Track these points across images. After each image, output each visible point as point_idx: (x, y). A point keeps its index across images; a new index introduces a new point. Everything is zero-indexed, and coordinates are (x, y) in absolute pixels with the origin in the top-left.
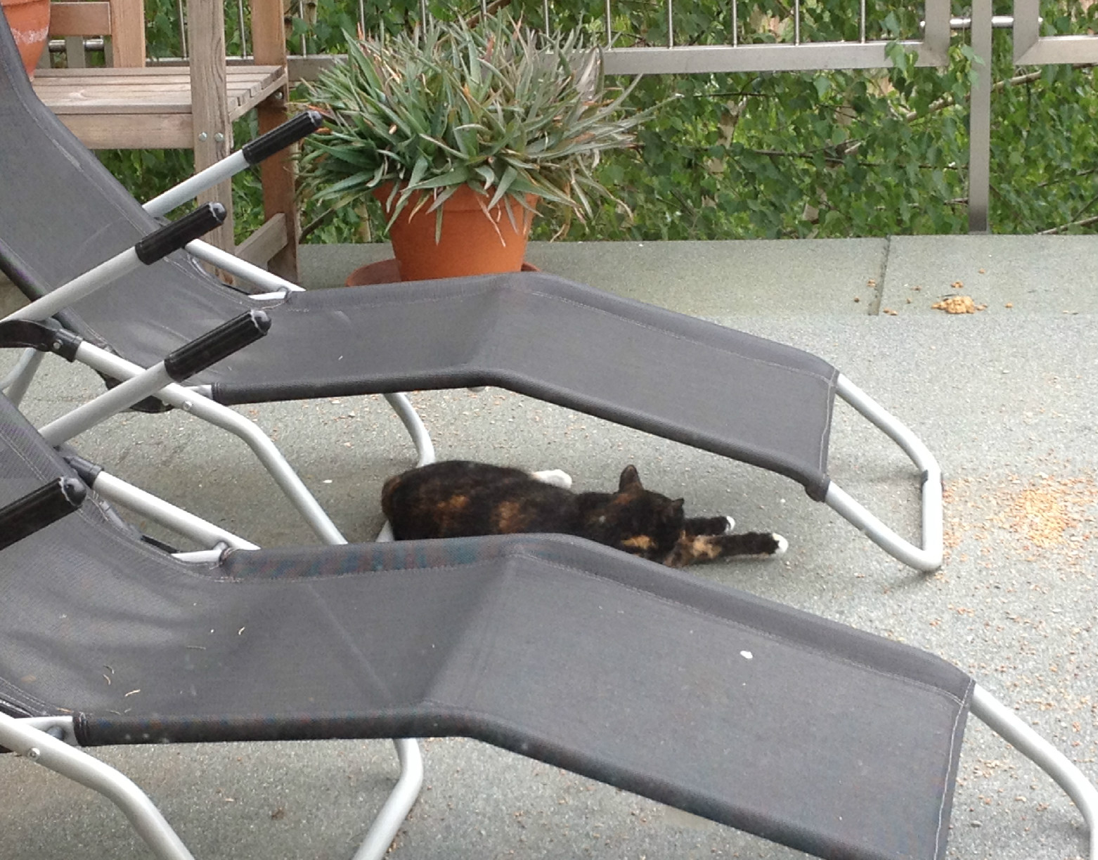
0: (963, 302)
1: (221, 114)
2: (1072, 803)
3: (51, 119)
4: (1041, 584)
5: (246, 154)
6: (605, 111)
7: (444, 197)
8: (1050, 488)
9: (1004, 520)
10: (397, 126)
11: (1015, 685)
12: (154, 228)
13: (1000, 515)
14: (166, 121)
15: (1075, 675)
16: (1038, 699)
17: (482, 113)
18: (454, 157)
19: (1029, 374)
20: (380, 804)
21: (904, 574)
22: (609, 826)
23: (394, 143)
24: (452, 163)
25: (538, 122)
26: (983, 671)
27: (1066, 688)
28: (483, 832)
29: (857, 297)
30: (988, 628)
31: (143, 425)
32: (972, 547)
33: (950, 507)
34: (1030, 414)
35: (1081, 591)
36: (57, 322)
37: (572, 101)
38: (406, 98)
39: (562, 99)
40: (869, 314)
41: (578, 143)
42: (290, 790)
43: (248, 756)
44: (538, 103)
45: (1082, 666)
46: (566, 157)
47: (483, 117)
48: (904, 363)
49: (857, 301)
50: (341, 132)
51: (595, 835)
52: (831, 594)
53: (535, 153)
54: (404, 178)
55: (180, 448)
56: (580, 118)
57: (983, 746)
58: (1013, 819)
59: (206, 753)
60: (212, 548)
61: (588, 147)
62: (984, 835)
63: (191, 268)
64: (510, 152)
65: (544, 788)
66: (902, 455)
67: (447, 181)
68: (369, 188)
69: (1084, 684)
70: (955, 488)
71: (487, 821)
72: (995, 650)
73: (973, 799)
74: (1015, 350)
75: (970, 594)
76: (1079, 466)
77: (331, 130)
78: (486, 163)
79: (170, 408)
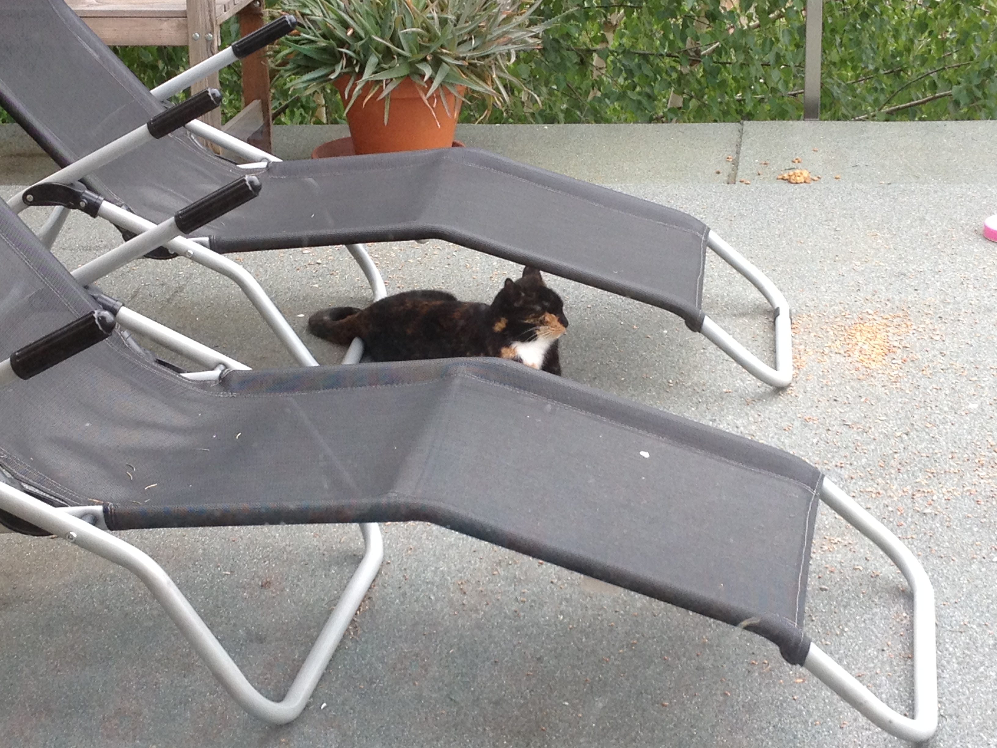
0: (801, 174)
1: (210, 18)
2: (899, 571)
3: (76, 20)
4: (870, 397)
5: (234, 49)
6: (519, 19)
7: (391, 87)
8: (875, 322)
9: (840, 347)
10: (354, 29)
11: (852, 478)
12: (161, 110)
13: (836, 343)
14: (166, 23)
15: (899, 469)
16: (869, 489)
17: (421, 20)
18: (399, 55)
19: (856, 231)
20: (349, 575)
21: (762, 389)
22: (534, 592)
23: (351, 43)
24: (398, 59)
25: (466, 27)
26: (826, 467)
27: (891, 479)
28: (432, 598)
29: (718, 170)
30: (830, 432)
31: (150, 270)
32: (815, 368)
33: (797, 336)
34: (858, 263)
35: (900, 403)
36: (83, 185)
37: (494, 11)
38: (360, 6)
39: (485, 9)
40: (728, 183)
41: (498, 45)
42: (276, 565)
43: (241, 538)
44: (466, 12)
45: (903, 463)
46: (488, 56)
47: (422, 23)
48: (758, 222)
49: (718, 173)
50: (308, 34)
51: (522, 599)
52: (705, 406)
53: (464, 53)
54: (359, 71)
55: (181, 289)
56: (499, 25)
57: (827, 527)
58: (853, 584)
59: (207, 535)
60: (213, 369)
61: (506, 48)
62: (829, 597)
63: (189, 141)
64: (444, 51)
65: (480, 562)
66: (758, 295)
67: (393, 75)
68: (331, 79)
69: (905, 476)
70: (800, 322)
71: (435, 589)
72: (835, 450)
73: (821, 569)
74: (845, 212)
75: (815, 405)
76: (897, 303)
77: (300, 32)
78: (425, 60)
79: (175, 255)
